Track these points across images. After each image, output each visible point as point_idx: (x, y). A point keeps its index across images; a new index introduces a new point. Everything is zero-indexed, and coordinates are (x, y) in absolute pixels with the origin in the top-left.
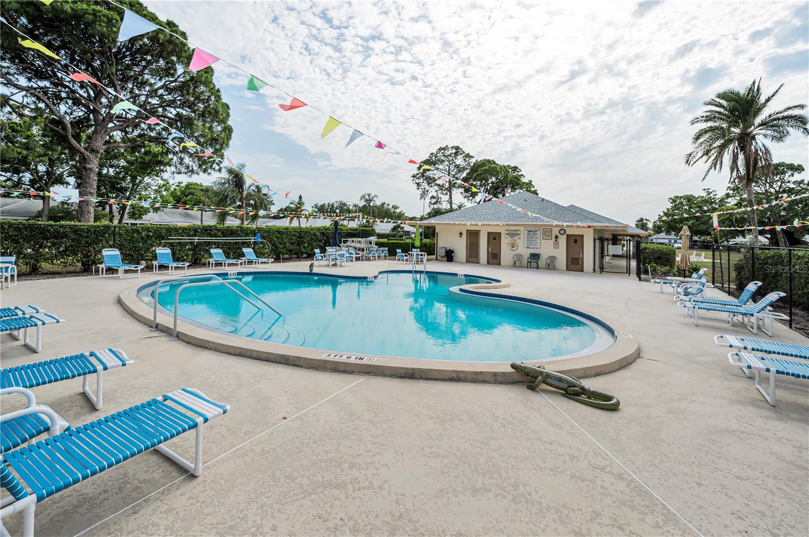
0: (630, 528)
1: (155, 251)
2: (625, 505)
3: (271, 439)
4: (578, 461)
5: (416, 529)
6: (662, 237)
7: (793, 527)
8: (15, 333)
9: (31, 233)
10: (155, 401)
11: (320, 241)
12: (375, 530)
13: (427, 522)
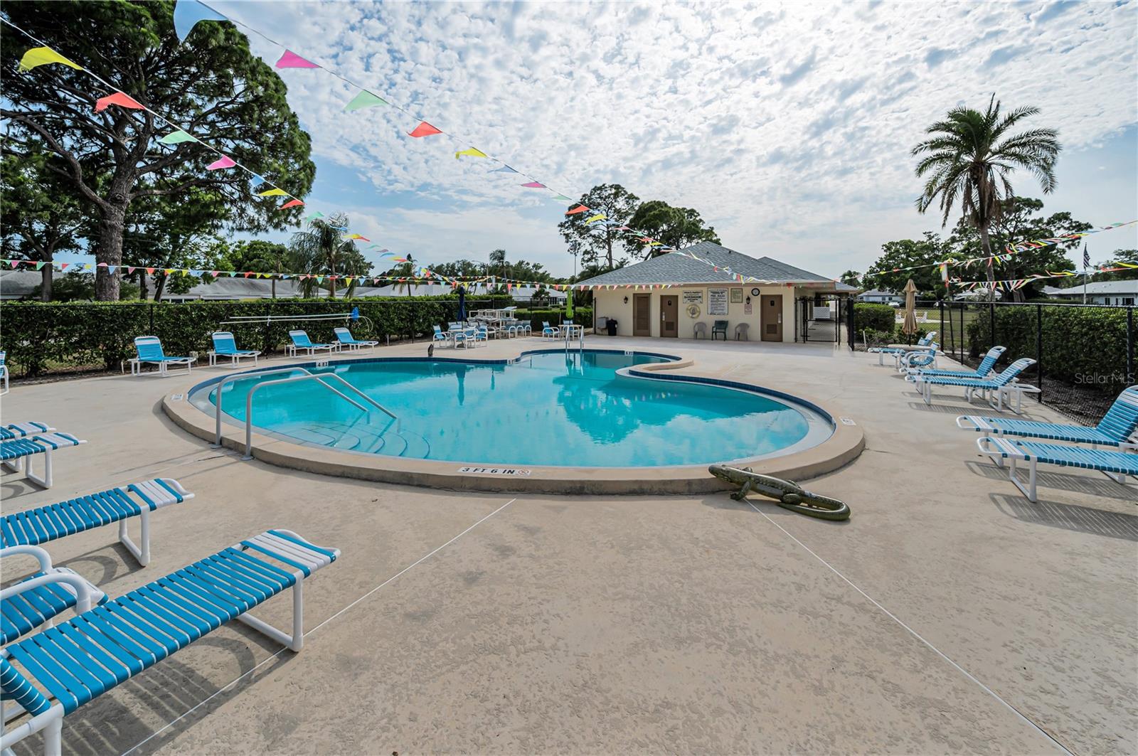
0: (882, 675)
1: (210, 336)
2: (872, 645)
3: (397, 591)
4: (807, 590)
5: (607, 702)
6: (875, 295)
7: (1078, 657)
8: (12, 463)
9: (27, 319)
10: (230, 552)
11: (440, 315)
12: (552, 707)
13: (622, 690)
